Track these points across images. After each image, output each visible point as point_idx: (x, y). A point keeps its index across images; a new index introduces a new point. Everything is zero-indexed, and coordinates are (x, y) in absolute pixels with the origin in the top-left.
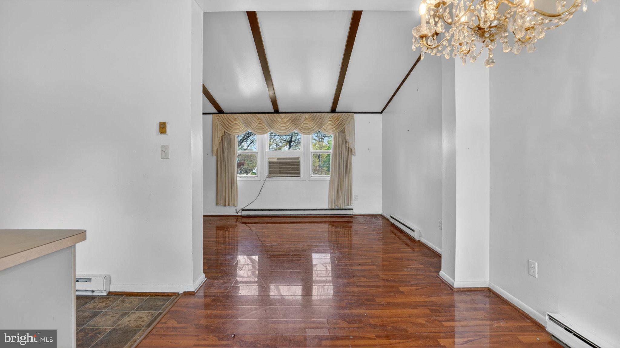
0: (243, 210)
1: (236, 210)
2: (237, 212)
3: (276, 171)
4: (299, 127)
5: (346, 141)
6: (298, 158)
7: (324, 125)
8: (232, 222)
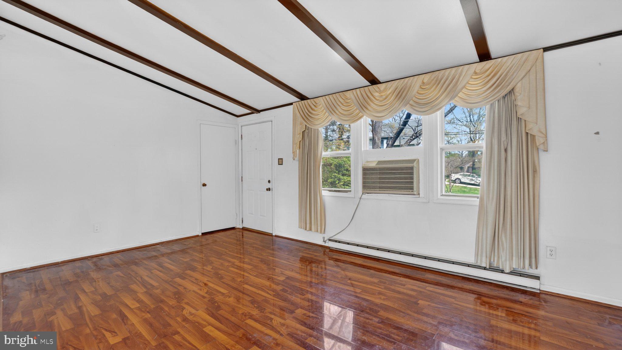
0: (330, 240)
1: (324, 238)
2: (325, 242)
3: (374, 183)
4: (411, 102)
5: (519, 120)
6: (413, 161)
7: (460, 91)
8: (319, 256)
